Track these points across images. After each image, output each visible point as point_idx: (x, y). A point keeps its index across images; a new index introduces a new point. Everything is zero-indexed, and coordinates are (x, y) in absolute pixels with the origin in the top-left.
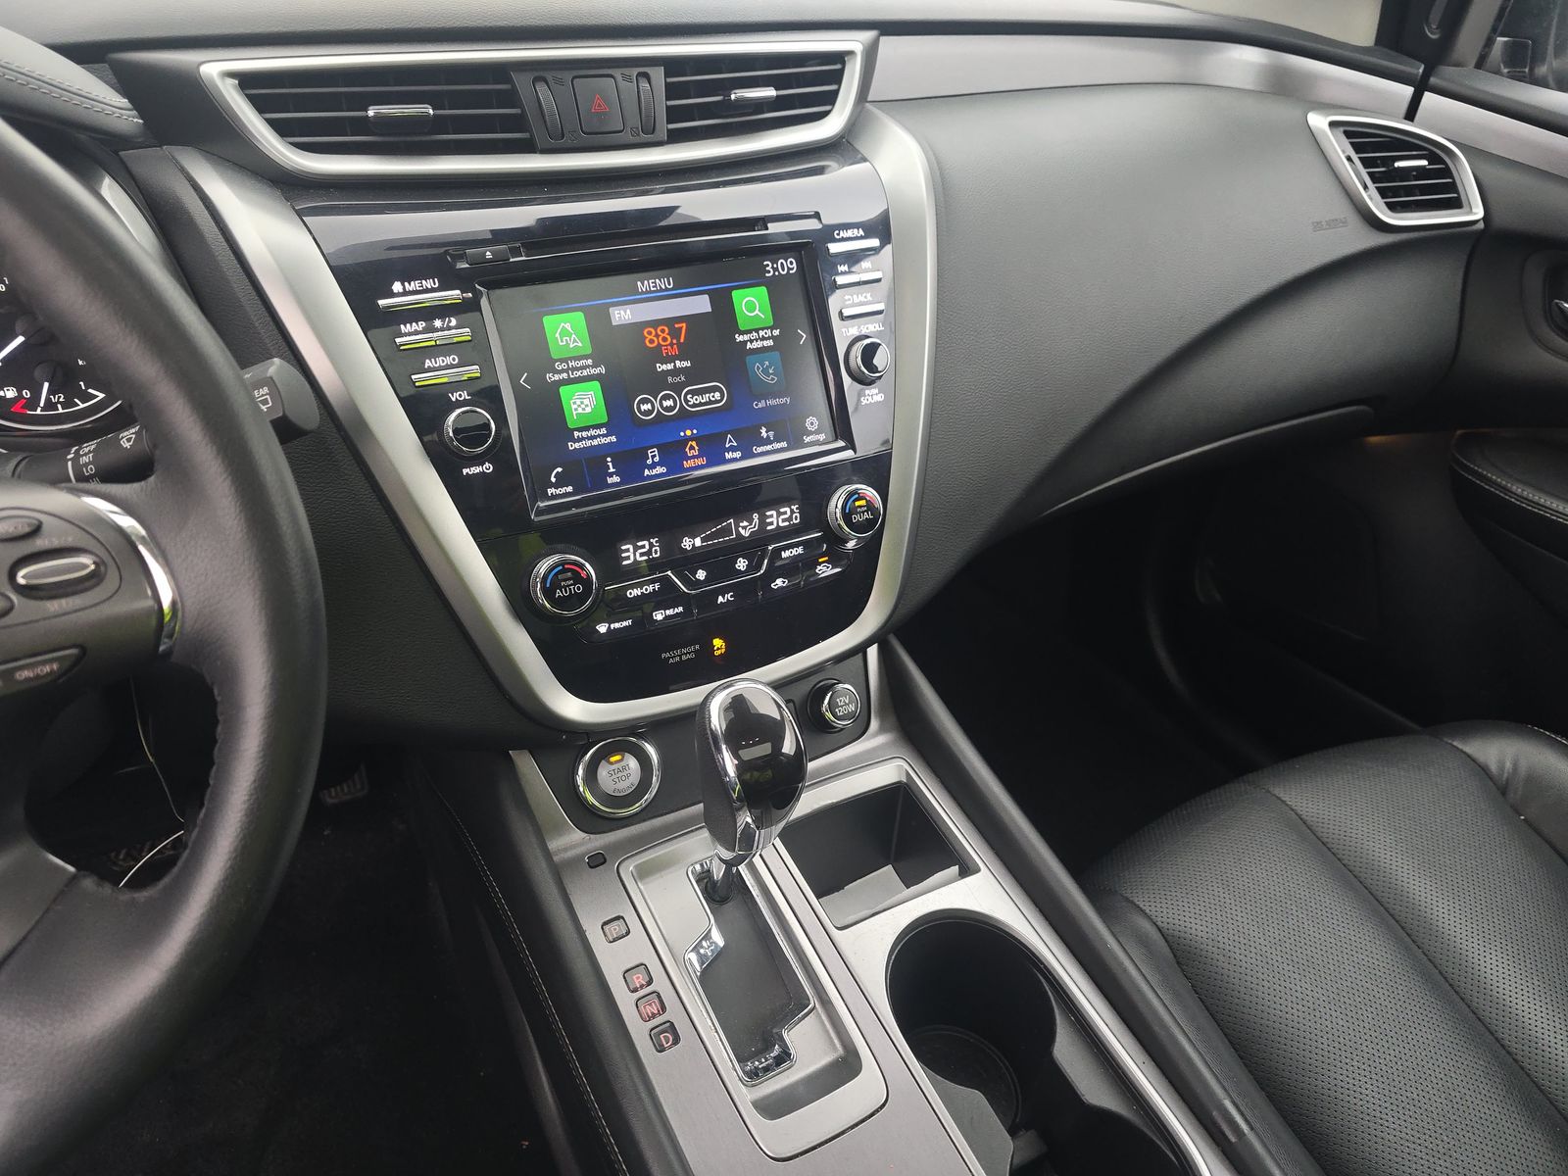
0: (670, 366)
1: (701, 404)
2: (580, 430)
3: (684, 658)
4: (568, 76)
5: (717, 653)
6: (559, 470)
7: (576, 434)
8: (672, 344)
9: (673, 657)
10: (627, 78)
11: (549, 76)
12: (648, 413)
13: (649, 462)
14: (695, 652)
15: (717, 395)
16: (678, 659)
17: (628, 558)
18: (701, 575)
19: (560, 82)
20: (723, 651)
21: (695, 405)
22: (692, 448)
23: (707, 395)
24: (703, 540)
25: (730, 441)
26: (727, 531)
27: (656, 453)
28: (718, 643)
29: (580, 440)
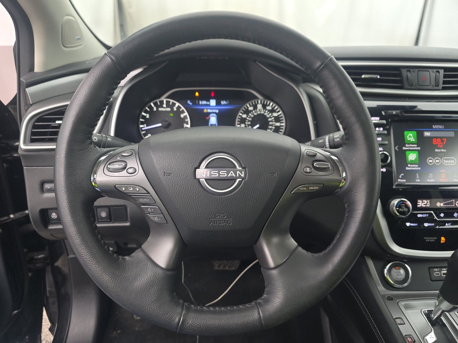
0: (439, 151)
1: (447, 163)
2: (411, 164)
3: (431, 241)
4: (416, 70)
5: (442, 242)
6: (402, 174)
7: (409, 165)
8: (441, 144)
9: (428, 239)
10: (433, 72)
11: (411, 70)
12: (431, 163)
13: (429, 177)
14: (435, 240)
15: (453, 161)
16: (429, 240)
17: (419, 205)
18: (442, 215)
19: (414, 72)
20: (444, 242)
21: (445, 163)
22: (443, 176)
23: (450, 161)
24: (444, 204)
25: (456, 176)
26: (452, 203)
27: (432, 175)
28: (443, 239)
29: (410, 167)
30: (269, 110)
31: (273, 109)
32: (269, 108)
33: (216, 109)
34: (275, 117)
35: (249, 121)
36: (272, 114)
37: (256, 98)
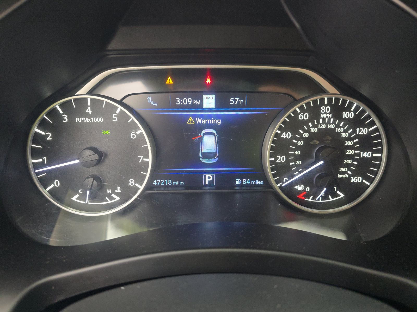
30: (348, 121)
31: (357, 117)
32: (348, 115)
33: (217, 117)
34: (361, 138)
35: (298, 147)
36: (355, 131)
37: (322, 91)
